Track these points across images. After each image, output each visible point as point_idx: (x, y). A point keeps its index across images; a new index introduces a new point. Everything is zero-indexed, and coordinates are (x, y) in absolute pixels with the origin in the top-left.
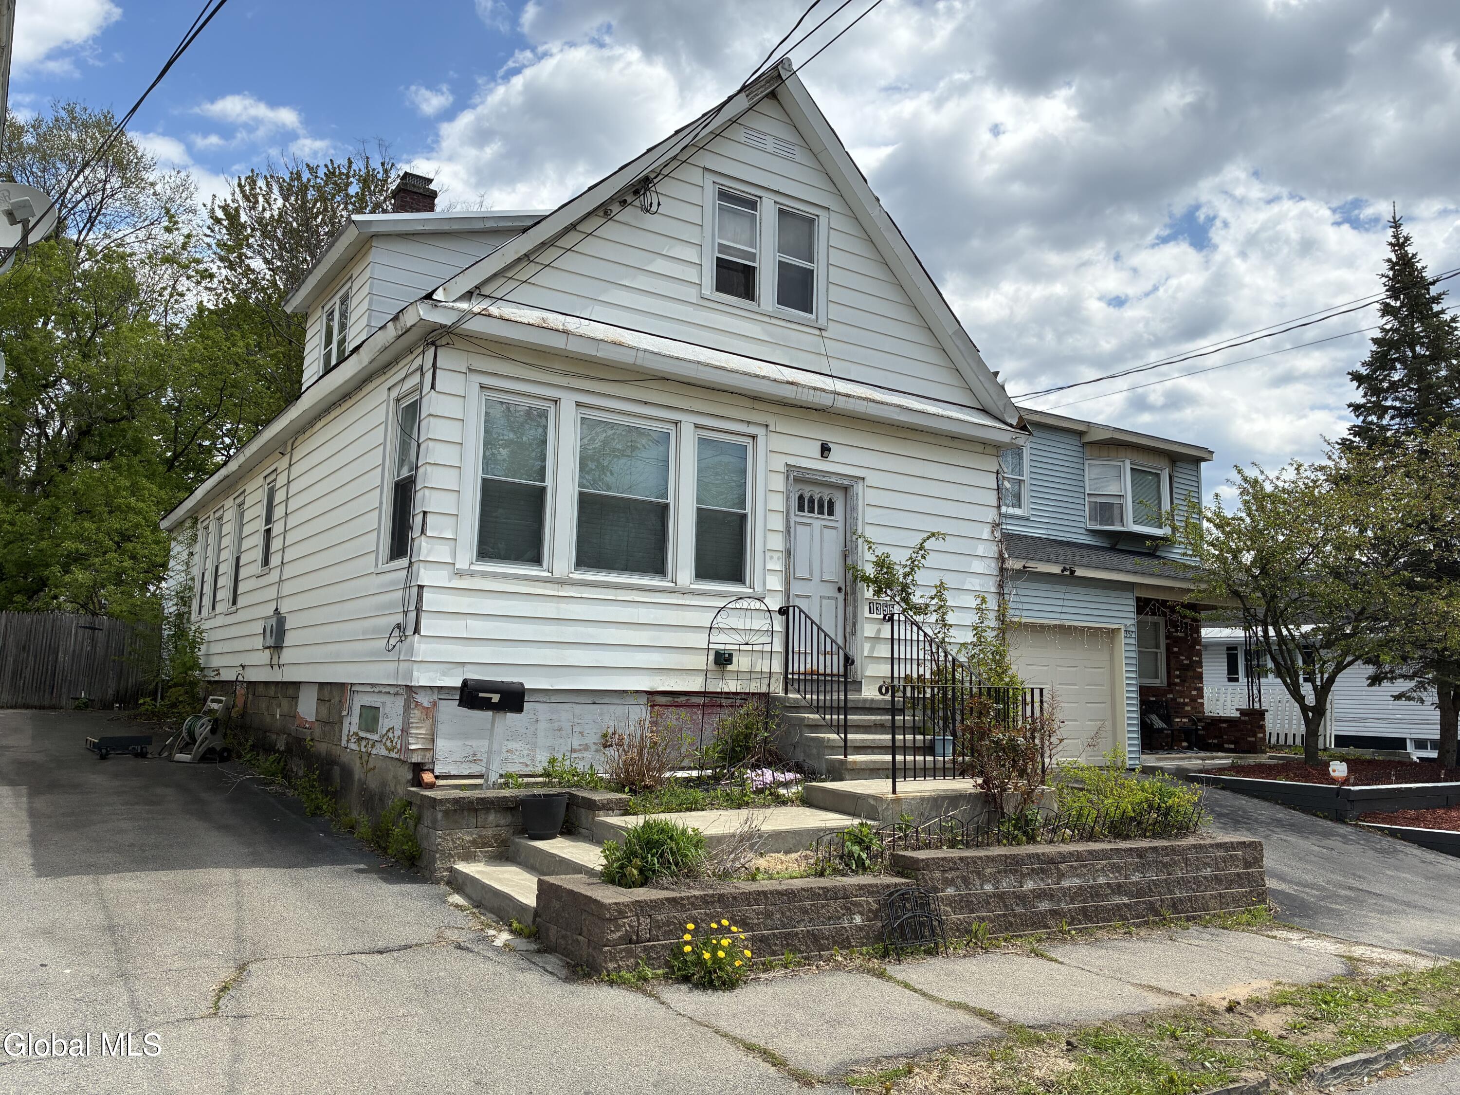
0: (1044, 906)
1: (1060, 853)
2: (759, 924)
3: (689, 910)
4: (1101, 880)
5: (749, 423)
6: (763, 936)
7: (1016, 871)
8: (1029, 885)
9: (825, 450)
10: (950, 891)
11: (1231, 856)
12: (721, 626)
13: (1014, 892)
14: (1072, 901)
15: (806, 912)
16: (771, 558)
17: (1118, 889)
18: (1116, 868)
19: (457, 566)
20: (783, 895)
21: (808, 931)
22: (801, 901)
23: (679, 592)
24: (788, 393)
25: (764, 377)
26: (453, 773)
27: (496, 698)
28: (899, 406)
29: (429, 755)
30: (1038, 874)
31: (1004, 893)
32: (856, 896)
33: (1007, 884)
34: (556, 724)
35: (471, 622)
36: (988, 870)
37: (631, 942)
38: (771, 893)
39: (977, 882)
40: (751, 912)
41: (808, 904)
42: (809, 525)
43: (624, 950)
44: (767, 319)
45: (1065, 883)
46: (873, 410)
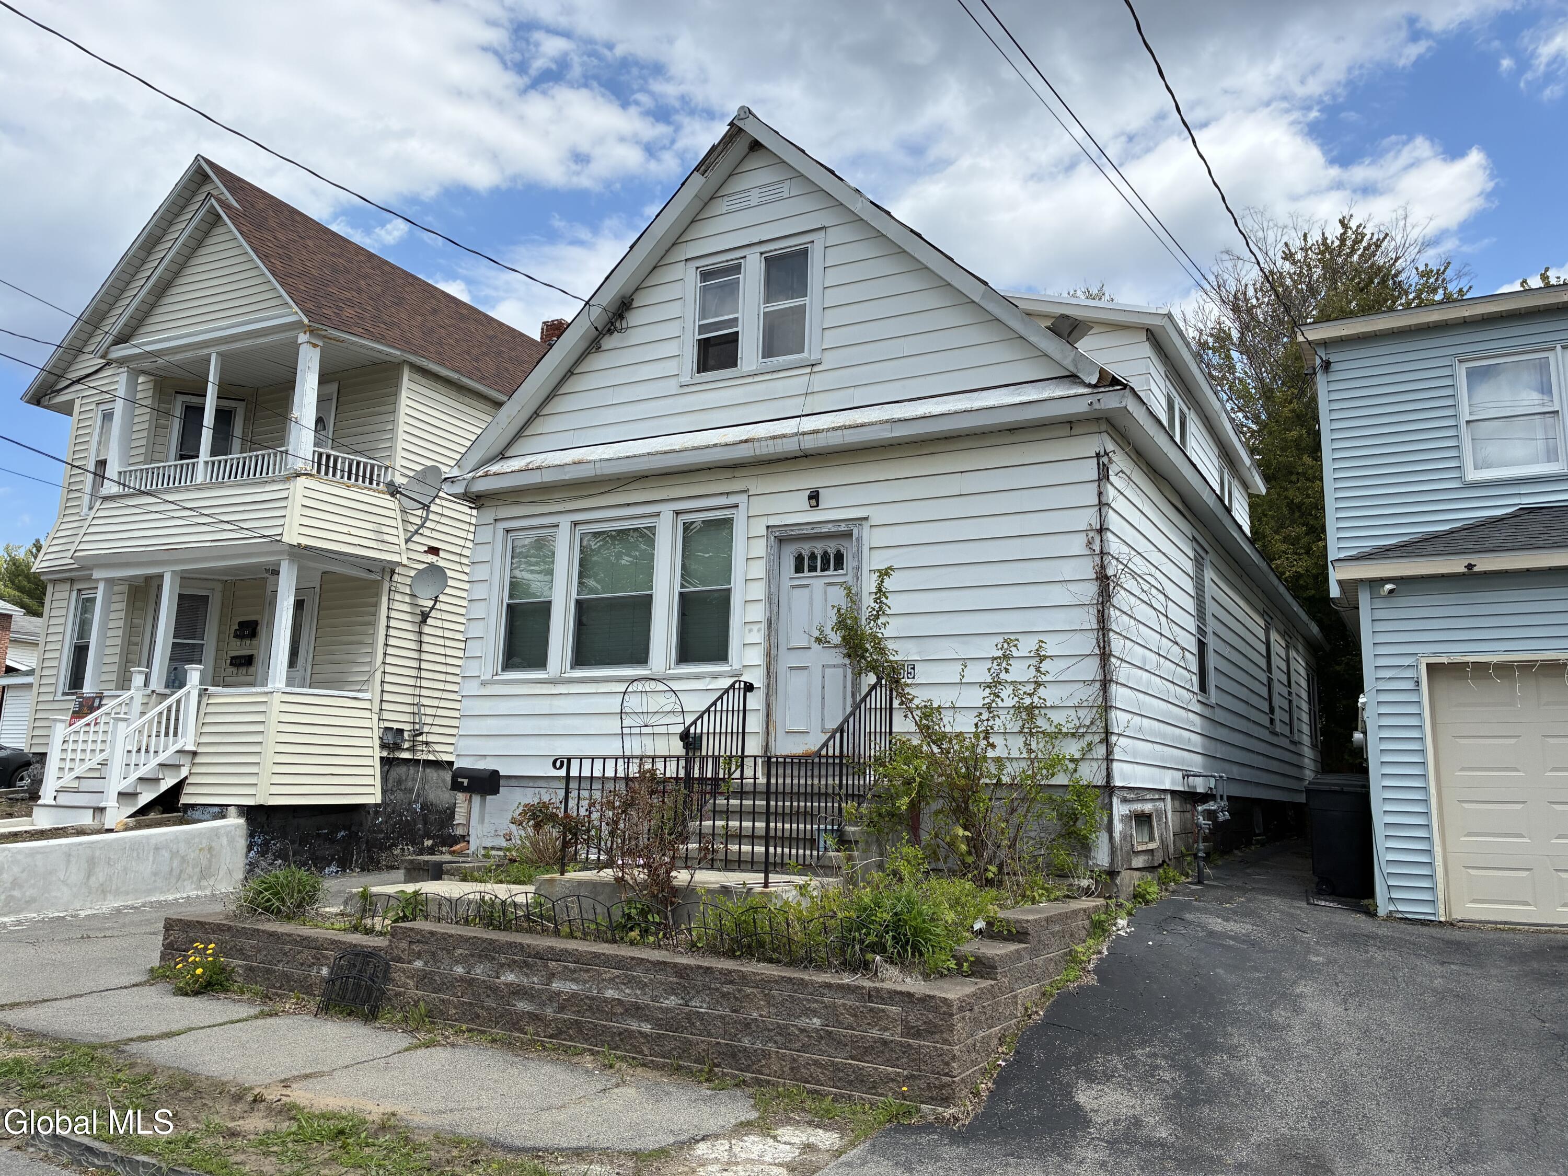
0: (522, 1006)
1: (552, 948)
2: (251, 956)
3: (209, 933)
4: (610, 993)
5: (728, 493)
6: (252, 966)
7: (494, 958)
8: (510, 977)
9: (814, 496)
10: (418, 964)
11: (872, 1010)
12: (627, 709)
13: (484, 981)
14: (562, 1008)
15: (285, 954)
16: (750, 631)
17: (636, 1011)
18: (630, 982)
19: (481, 678)
20: (271, 935)
21: (284, 971)
22: (283, 943)
23: (656, 679)
24: (747, 451)
25: (715, 446)
27: (466, 782)
29: (466, 829)
30: (521, 968)
31: (473, 979)
32: (327, 949)
33: (480, 971)
36: (459, 951)
38: (263, 931)
39: (447, 961)
40: (247, 944)
42: (807, 586)
43: (169, 953)
44: (750, 380)
45: (556, 985)
46: (852, 437)
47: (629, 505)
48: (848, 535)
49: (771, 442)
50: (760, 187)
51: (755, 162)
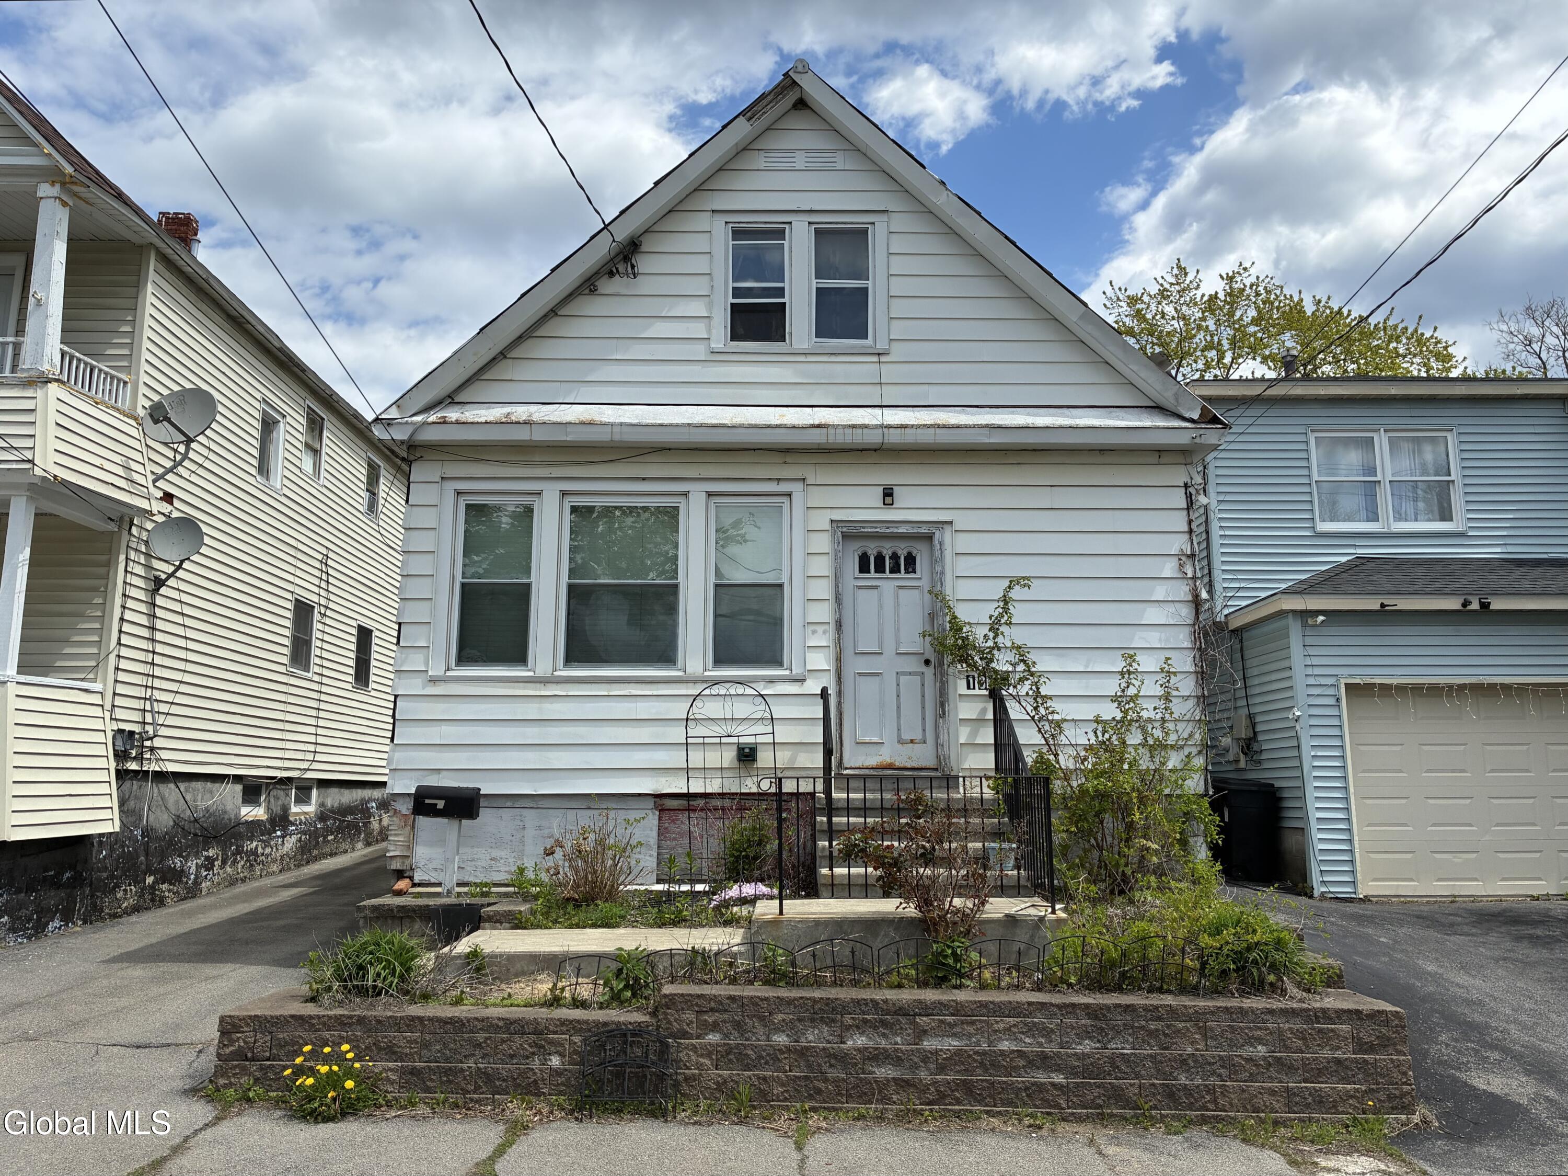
0: (883, 1072)
1: (920, 1002)
2: (411, 1054)
3: (319, 1030)
4: (1005, 1045)
5: (779, 480)
6: (414, 1068)
7: (834, 1021)
8: (860, 1041)
9: (888, 493)
10: (713, 1038)
11: (1320, 1031)
12: (697, 716)
13: (824, 1049)
14: (942, 1069)
15: (479, 1045)
16: (814, 632)
17: (1044, 1061)
18: (1035, 1030)
19: (430, 674)
20: (446, 1023)
21: (479, 1069)
22: (471, 1032)
23: (687, 682)
24: (817, 437)
25: (777, 426)
26: (433, 880)
27: (441, 804)
28: (987, 426)
29: (407, 862)
30: (875, 1028)
31: (807, 1048)
32: (555, 1033)
33: (812, 1037)
34: (546, 832)
35: (445, 728)
36: (780, 1017)
37: (247, 1059)
38: (430, 1019)
39: (760, 1030)
40: (401, 1039)
41: (480, 1037)
42: (876, 587)
43: (237, 1066)
44: (802, 358)
45: (929, 1044)
46: (944, 438)
47: (644, 479)
48: (929, 538)
49: (849, 431)
50: (807, 151)
51: (798, 120)
